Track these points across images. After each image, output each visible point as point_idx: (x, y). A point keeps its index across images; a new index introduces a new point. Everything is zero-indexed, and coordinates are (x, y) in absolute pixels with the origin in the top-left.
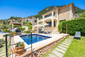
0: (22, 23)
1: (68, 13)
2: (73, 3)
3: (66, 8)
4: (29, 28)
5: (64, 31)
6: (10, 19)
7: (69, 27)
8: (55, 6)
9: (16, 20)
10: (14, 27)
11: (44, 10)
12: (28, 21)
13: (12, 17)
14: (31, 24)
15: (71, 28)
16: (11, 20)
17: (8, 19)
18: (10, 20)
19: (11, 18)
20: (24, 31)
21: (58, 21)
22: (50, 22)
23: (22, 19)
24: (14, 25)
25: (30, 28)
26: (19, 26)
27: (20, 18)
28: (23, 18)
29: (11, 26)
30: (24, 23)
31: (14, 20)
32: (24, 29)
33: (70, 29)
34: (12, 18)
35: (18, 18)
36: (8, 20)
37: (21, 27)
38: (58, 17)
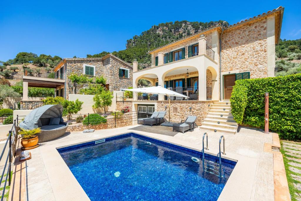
0: (66, 79)
1: (258, 48)
2: (282, 9)
3: (253, 27)
4: (98, 104)
5: (253, 119)
6: (17, 61)
7: (277, 103)
8: (185, 22)
9: (41, 65)
10: (30, 95)
11: (148, 32)
12: (92, 73)
13: (24, 55)
14: (107, 86)
15: (285, 110)
16: (20, 66)
17: (6, 61)
18: (13, 66)
19: (18, 56)
20: (74, 116)
21: (217, 78)
22: (183, 80)
23: (66, 62)
24: (30, 85)
25: (102, 101)
26: (53, 90)
27: (57, 58)
28: (71, 62)
29: (19, 90)
30: (76, 81)
31: (31, 66)
32: (77, 107)
33: (284, 114)
34: (22, 58)
35: (49, 58)
36: (6, 64)
37: (62, 95)
38: (217, 59)
